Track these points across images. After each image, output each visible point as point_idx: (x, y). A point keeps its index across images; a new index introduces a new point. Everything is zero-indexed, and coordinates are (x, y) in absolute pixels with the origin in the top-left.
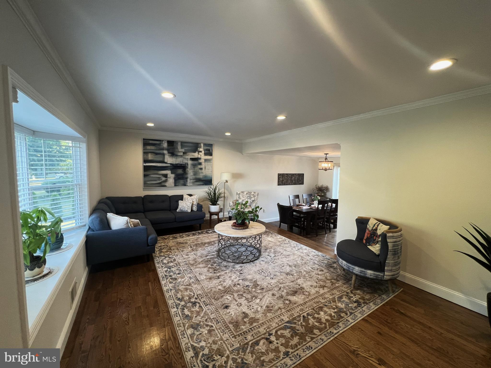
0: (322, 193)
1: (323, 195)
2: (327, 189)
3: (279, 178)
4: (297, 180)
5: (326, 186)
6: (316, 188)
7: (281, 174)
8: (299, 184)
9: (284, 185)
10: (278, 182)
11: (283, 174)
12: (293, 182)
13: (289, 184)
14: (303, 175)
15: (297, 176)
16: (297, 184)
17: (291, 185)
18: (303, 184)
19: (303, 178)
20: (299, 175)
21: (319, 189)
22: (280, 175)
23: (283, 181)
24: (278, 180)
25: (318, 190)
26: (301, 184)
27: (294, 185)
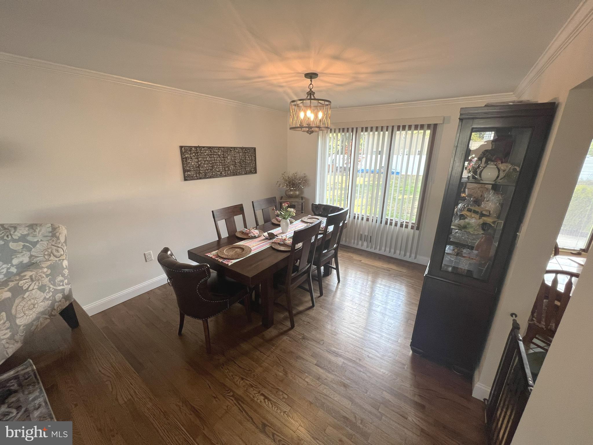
0: (295, 190)
1: (299, 195)
2: (305, 180)
3: (184, 160)
4: (240, 163)
5: (303, 176)
6: (283, 181)
7: (191, 148)
8: (246, 174)
9: (205, 177)
10: (185, 171)
11: (196, 147)
12: (229, 170)
13: (221, 176)
14: (253, 150)
15: (239, 152)
16: (240, 174)
17: (226, 176)
18: (256, 173)
19: (253, 158)
20: (245, 150)
21: (289, 183)
22: (186, 151)
23: (198, 167)
24: (183, 164)
25: (287, 185)
26: (250, 172)
27: (234, 175)
